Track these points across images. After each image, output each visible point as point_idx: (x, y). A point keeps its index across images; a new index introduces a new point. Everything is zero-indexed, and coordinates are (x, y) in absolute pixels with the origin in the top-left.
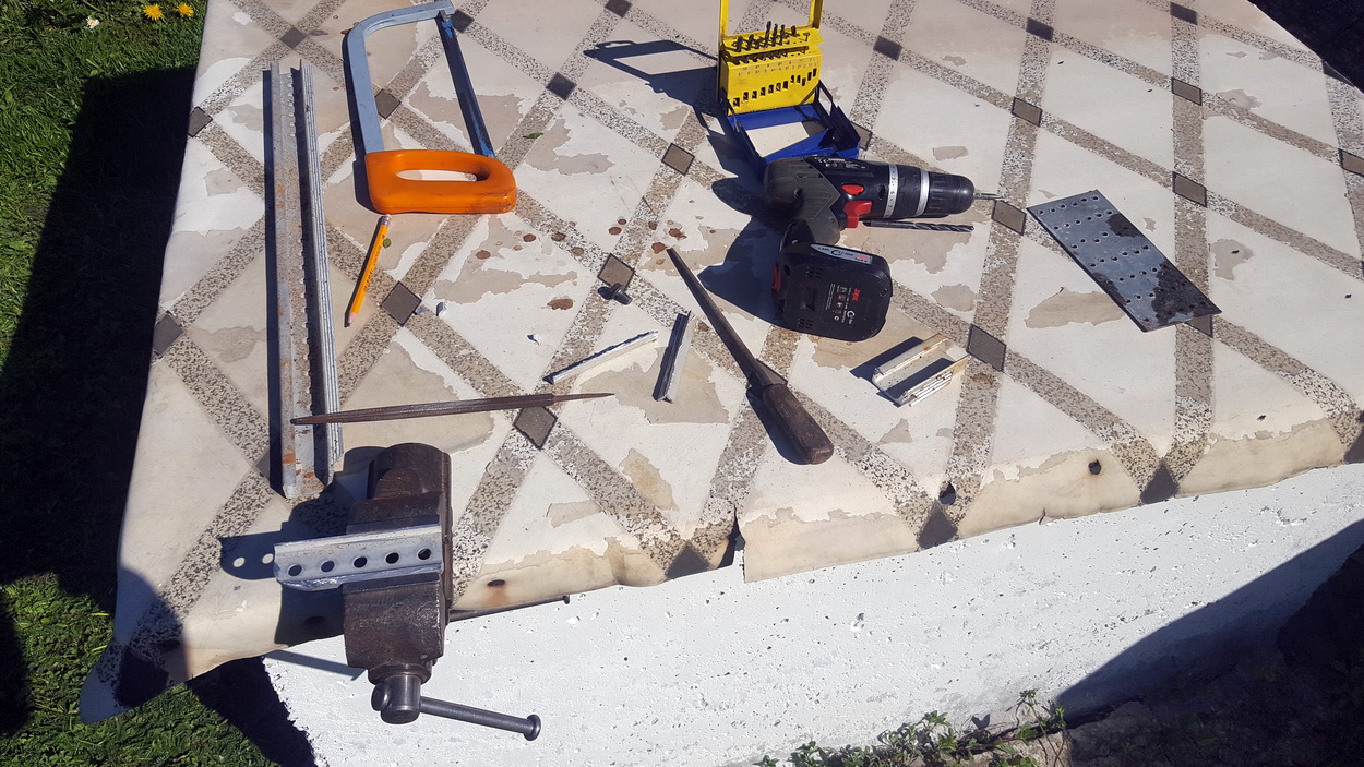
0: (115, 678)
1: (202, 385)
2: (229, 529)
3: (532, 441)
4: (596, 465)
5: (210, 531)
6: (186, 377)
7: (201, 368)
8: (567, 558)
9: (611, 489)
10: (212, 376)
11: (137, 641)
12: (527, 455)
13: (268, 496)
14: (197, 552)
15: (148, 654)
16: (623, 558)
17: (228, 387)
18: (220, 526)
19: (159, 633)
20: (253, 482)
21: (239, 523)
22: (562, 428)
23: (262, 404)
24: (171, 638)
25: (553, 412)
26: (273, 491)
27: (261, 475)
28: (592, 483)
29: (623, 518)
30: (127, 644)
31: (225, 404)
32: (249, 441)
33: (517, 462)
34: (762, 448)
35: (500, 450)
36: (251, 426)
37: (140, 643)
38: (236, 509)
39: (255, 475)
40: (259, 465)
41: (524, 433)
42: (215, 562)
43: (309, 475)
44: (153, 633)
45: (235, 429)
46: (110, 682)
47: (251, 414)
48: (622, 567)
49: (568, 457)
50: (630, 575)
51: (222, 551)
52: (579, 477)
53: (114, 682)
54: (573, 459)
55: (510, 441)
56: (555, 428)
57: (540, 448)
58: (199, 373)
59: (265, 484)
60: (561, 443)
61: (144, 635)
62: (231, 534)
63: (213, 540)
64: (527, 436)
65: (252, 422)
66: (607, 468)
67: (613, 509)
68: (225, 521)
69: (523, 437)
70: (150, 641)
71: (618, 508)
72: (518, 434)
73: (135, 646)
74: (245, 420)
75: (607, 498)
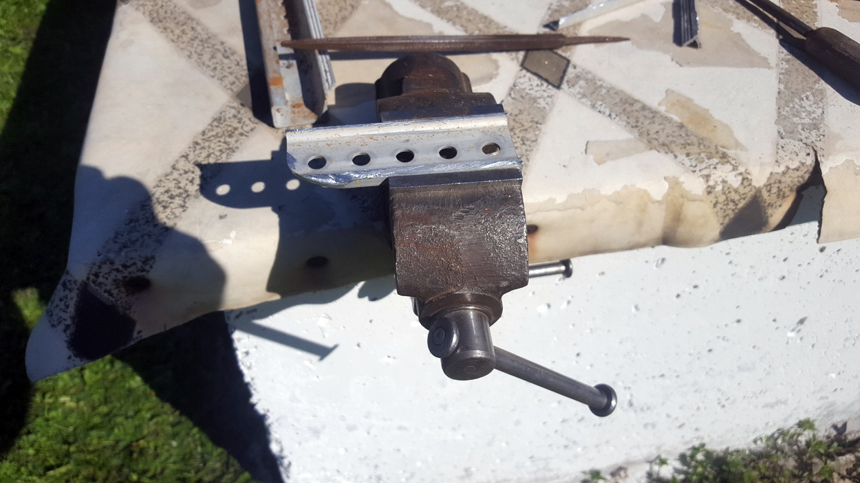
0: (69, 322)
1: (171, 25)
2: (209, 156)
3: (547, 81)
4: (632, 105)
5: (186, 157)
6: (153, 19)
7: (169, 12)
8: (618, 200)
9: (656, 127)
10: (182, 18)
11: (97, 275)
12: (545, 94)
13: (252, 126)
14: (171, 177)
15: (111, 295)
16: (682, 206)
17: (199, 29)
18: (197, 152)
19: (125, 266)
20: (233, 112)
21: (221, 151)
22: (578, 70)
23: (237, 42)
24: (140, 274)
25: (564, 54)
26: (257, 121)
27: (242, 105)
28: (632, 121)
29: (682, 157)
30: (85, 279)
31: (196, 43)
32: (226, 74)
33: (535, 100)
34: (822, 92)
35: (512, 89)
36: (226, 61)
37: (101, 279)
38: (216, 136)
39: (236, 104)
40: (239, 96)
41: (535, 74)
42: (194, 188)
43: (298, 106)
44: (117, 265)
45: (207, 63)
46: (62, 327)
47: (225, 51)
48: (677, 217)
49: (594, 96)
50: (682, 231)
51: (202, 177)
52: (613, 116)
53: (68, 327)
54: (601, 98)
55: (522, 80)
56: (570, 70)
57: (558, 87)
58: (167, 15)
59: (247, 114)
60: (582, 83)
61: (105, 268)
62: (212, 160)
63: (190, 166)
64: (540, 77)
65: (227, 57)
66: (644, 108)
67: (666, 147)
68: (203, 148)
69: (535, 78)
70: (113, 276)
71: (673, 146)
72: (529, 75)
73: (94, 282)
74: (219, 56)
75: (655, 136)
